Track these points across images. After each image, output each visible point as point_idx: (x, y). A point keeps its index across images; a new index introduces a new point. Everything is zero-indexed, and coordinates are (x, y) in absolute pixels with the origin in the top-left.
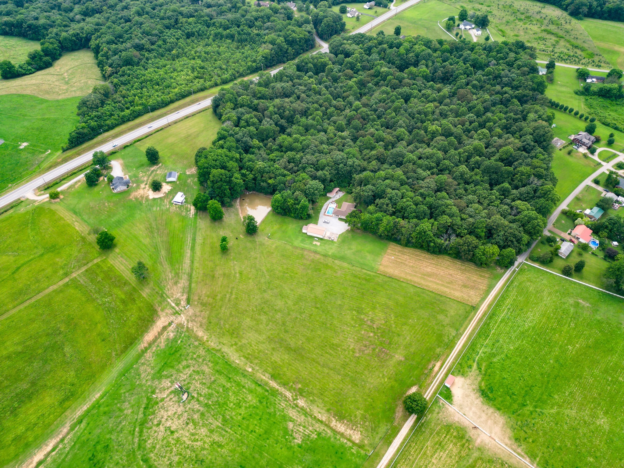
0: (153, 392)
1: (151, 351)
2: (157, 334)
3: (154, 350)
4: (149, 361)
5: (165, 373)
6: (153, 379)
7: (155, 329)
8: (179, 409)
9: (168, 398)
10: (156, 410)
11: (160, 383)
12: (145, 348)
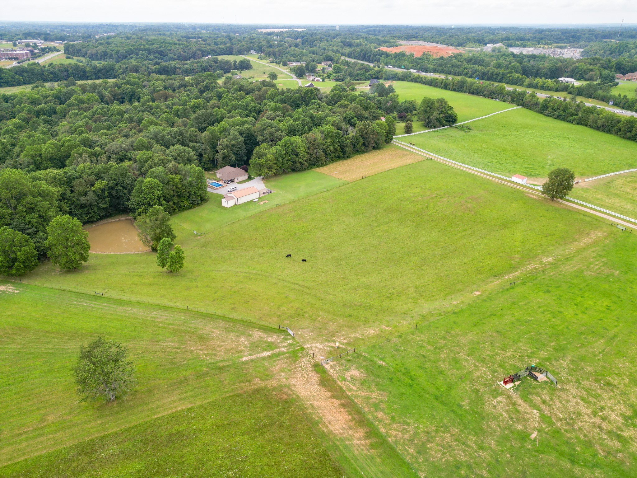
0: (524, 436)
1: (385, 426)
2: (336, 402)
3: (387, 419)
4: (416, 434)
5: (466, 403)
6: (479, 432)
7: (316, 403)
8: (574, 392)
9: (543, 407)
10: (577, 438)
11: (494, 418)
12: (368, 436)
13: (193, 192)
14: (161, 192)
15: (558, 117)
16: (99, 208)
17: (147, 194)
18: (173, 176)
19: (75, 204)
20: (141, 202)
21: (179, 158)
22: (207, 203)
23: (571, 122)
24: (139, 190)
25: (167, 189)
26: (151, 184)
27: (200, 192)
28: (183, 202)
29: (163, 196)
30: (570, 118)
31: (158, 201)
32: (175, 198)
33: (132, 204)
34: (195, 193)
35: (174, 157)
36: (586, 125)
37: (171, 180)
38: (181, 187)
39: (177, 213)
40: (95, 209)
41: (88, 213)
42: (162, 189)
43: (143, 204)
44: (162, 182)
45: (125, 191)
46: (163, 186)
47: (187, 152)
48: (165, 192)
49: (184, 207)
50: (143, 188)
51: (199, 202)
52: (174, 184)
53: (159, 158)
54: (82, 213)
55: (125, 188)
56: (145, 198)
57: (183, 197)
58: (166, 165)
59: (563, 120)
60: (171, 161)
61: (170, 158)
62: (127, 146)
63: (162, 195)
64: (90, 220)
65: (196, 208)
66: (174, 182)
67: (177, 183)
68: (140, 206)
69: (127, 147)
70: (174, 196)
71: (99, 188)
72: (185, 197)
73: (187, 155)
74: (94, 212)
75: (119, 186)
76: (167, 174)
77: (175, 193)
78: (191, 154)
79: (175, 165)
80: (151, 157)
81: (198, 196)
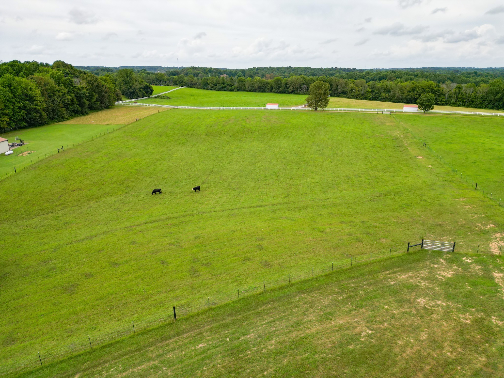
15: (220, 89)
23: (232, 90)
30: (230, 88)
36: (245, 90)
59: (225, 90)
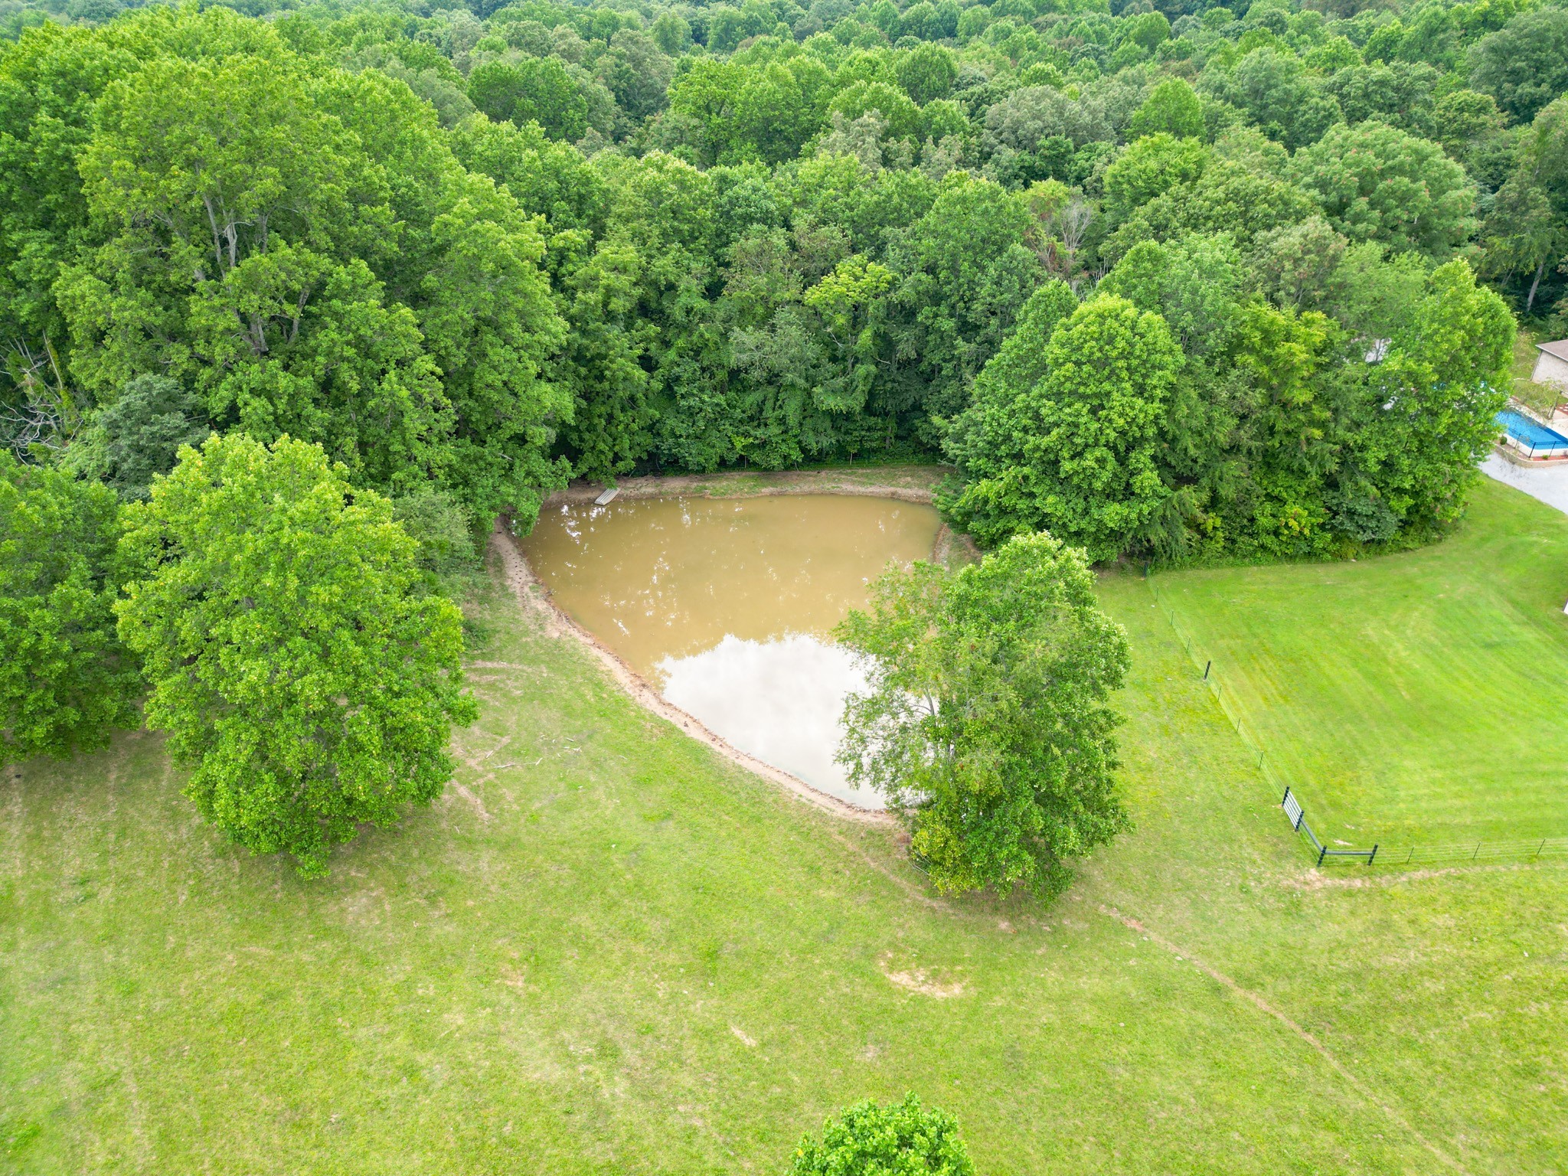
13: (1373, 458)
14: (1156, 407)
16: (808, 410)
17: (1058, 396)
18: (1282, 317)
19: (707, 359)
20: (1008, 438)
21: (1361, 204)
22: (1437, 550)
24: (1023, 359)
25: (1206, 396)
26: (1111, 341)
27: (1423, 469)
28: (1280, 501)
29: (1162, 434)
31: (1112, 464)
32: (1234, 467)
33: (959, 438)
34: (1388, 465)
35: (1333, 197)
37: (1256, 337)
38: (1306, 407)
39: (1207, 564)
40: (792, 409)
41: (756, 418)
42: (1172, 388)
43: (1018, 457)
44: (1190, 342)
45: (962, 347)
46: (1187, 370)
47: (1434, 173)
48: (1182, 411)
49: (1269, 540)
50: (1053, 350)
51: (1391, 532)
52: (1265, 370)
53: (1235, 182)
54: (722, 414)
55: (967, 329)
56: (1037, 417)
57: (1289, 470)
58: (1261, 235)
60: (1300, 217)
61: (1302, 197)
62: (1093, 112)
63: (1151, 431)
64: (755, 457)
65: (1352, 567)
66: (1268, 360)
67: (1292, 369)
68: (998, 460)
69: (1087, 118)
70: (1234, 449)
71: (839, 299)
72: (1302, 473)
73: (1425, 195)
74: (782, 421)
75: (944, 309)
76: (1240, 291)
77: (1244, 436)
78: (1453, 194)
79: (1321, 246)
80: (1184, 176)
81: (1400, 491)
